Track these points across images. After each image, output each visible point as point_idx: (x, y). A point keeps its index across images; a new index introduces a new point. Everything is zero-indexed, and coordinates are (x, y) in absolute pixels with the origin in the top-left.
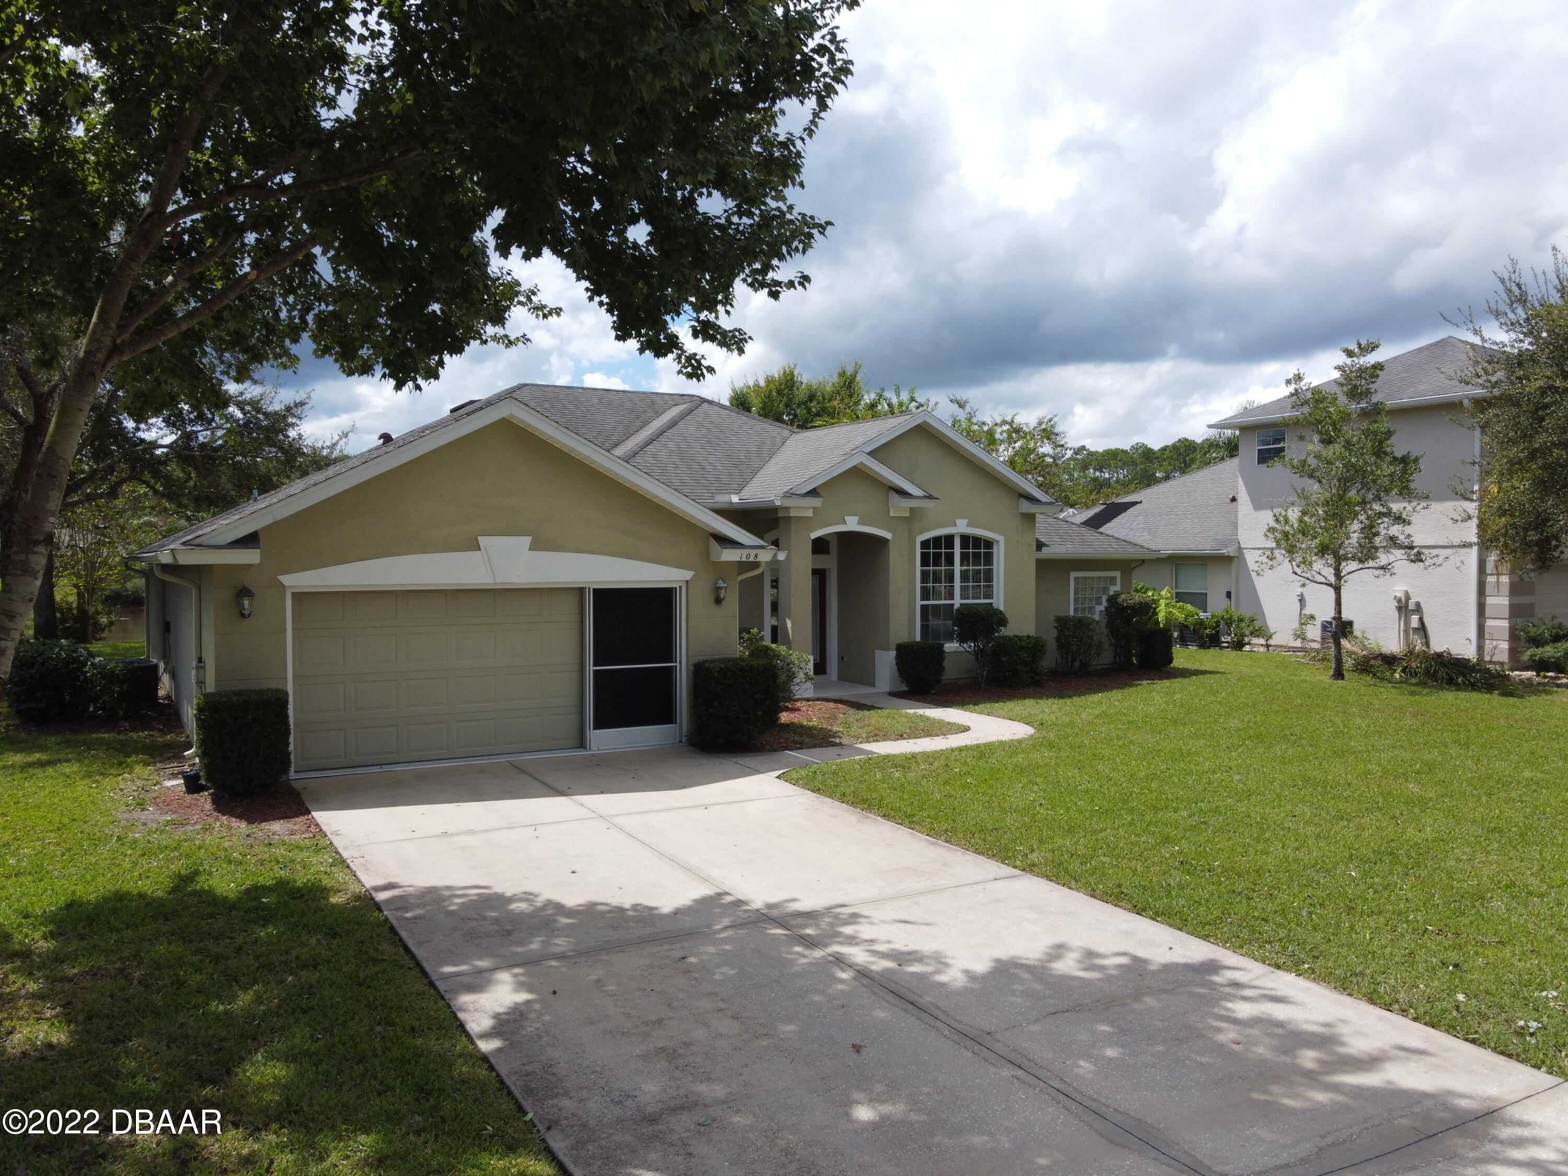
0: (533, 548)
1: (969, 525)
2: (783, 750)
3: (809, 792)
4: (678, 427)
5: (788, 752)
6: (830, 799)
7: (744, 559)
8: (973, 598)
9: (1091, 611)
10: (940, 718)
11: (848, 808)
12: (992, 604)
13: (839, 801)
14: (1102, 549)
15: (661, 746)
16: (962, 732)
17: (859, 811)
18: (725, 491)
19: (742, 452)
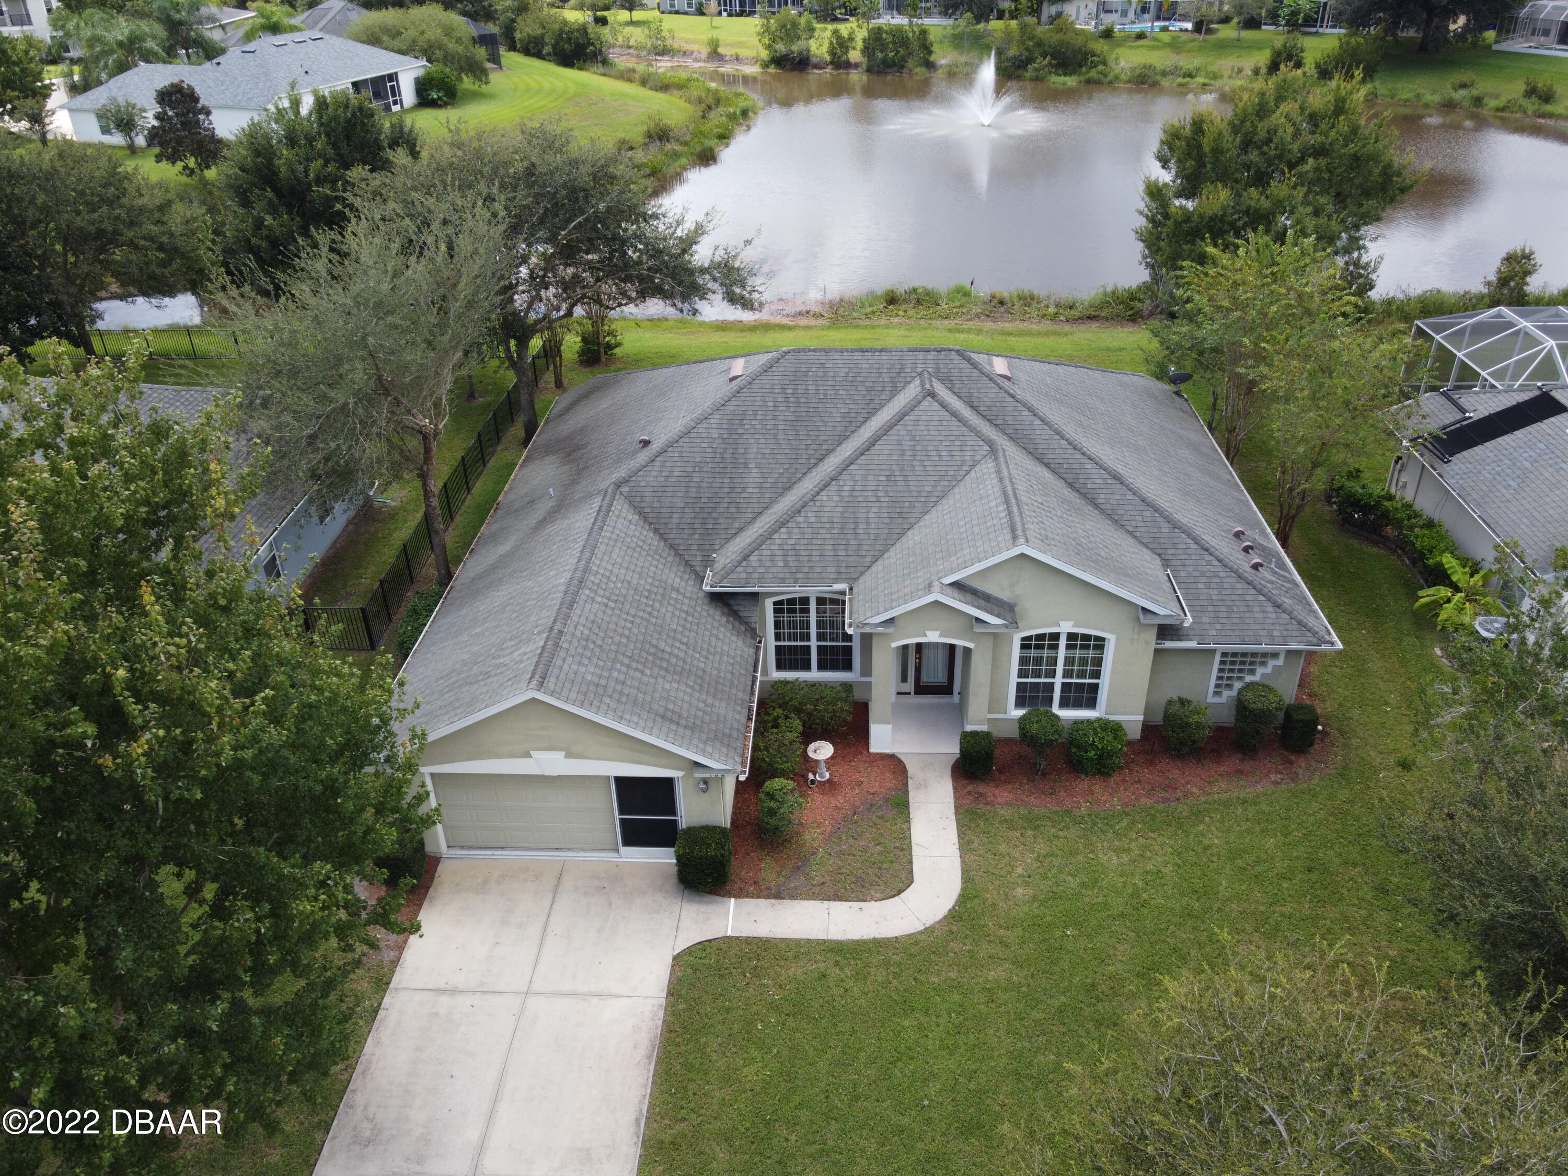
1: (1076, 627)
2: (735, 897)
3: (664, 995)
4: (873, 451)
5: (733, 900)
6: (661, 1014)
7: (713, 776)
8: (1076, 678)
9: (1240, 679)
10: (914, 852)
11: (657, 1034)
12: (1098, 684)
13: (663, 1019)
14: (1253, 639)
15: (668, 861)
16: (890, 897)
17: (658, 1042)
18: (853, 570)
19: (912, 494)
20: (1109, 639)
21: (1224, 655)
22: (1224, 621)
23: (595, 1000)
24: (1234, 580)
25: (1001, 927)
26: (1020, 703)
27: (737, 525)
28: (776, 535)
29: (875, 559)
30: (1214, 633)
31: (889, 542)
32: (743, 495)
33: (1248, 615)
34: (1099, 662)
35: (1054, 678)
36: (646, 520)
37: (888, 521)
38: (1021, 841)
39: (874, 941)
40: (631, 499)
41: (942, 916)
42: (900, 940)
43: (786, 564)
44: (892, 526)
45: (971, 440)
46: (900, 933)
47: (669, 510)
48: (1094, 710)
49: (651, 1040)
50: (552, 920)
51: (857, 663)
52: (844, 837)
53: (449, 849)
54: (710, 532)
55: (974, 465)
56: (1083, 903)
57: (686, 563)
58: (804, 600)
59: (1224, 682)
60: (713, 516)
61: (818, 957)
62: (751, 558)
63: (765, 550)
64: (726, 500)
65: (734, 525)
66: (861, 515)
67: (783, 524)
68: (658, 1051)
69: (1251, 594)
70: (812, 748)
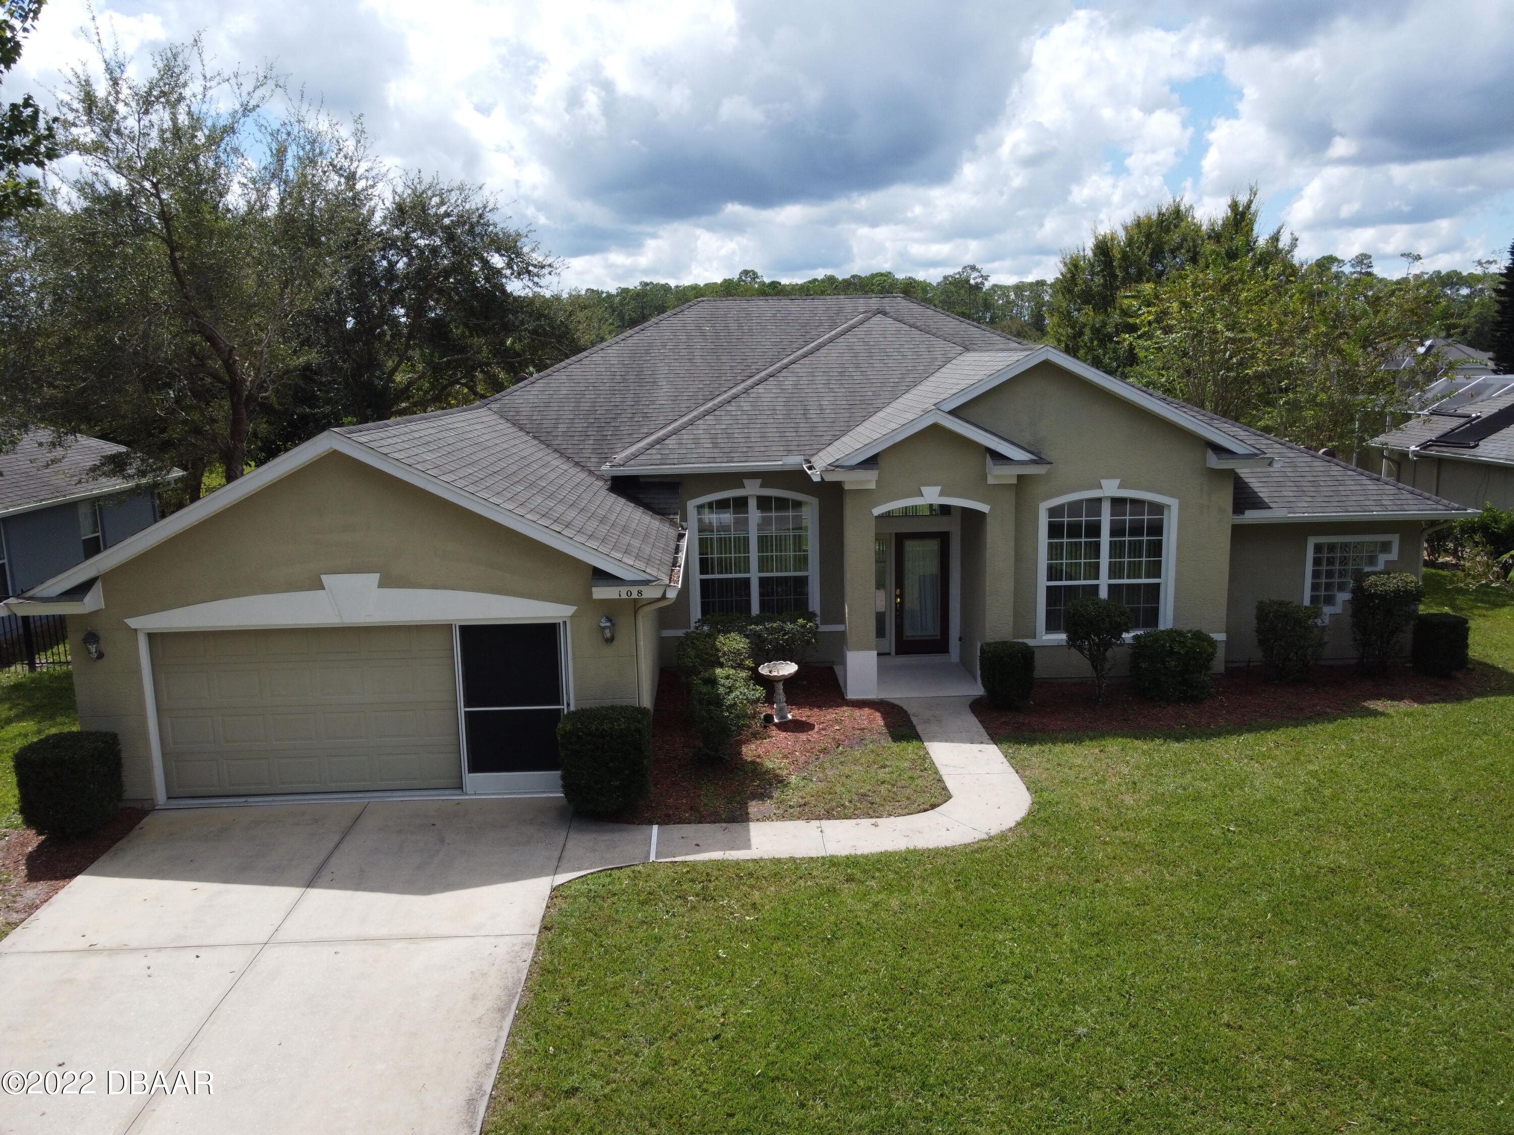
0: (381, 585)
1: (1120, 487)
2: (657, 823)
3: (536, 930)
4: (817, 354)
5: (655, 828)
6: (529, 954)
7: (624, 596)
8: (1129, 577)
9: (1342, 587)
10: (943, 771)
11: (520, 979)
12: (1158, 585)
13: (533, 960)
14: (1358, 509)
15: (545, 795)
16: (919, 812)
17: (520, 990)
18: (807, 447)
19: (875, 385)
20: (1169, 506)
21: (1318, 548)
22: (1313, 494)
23: (400, 945)
24: (1309, 459)
25: (1115, 829)
26: (1051, 627)
27: (646, 431)
28: (701, 422)
29: (837, 438)
30: (1305, 505)
31: (851, 423)
32: (651, 407)
33: (1341, 488)
34: (1156, 549)
35: (1097, 578)
36: (521, 429)
37: (847, 407)
38: (1103, 756)
39: (909, 851)
40: (504, 414)
41: (1013, 824)
42: (953, 849)
43: (715, 445)
44: (853, 411)
45: (939, 344)
46: (949, 844)
47: (553, 421)
48: (1157, 626)
49: (506, 987)
50: (333, 860)
51: (815, 603)
52: (827, 765)
53: (169, 798)
54: (609, 438)
55: (949, 360)
56: (1234, 802)
57: (577, 464)
58: (741, 504)
59: (1323, 593)
60: (613, 424)
61: (815, 873)
62: (667, 442)
63: (685, 435)
64: (629, 411)
65: (642, 431)
66: (811, 403)
67: (708, 412)
68: (520, 1000)
69: (1336, 470)
70: (764, 670)
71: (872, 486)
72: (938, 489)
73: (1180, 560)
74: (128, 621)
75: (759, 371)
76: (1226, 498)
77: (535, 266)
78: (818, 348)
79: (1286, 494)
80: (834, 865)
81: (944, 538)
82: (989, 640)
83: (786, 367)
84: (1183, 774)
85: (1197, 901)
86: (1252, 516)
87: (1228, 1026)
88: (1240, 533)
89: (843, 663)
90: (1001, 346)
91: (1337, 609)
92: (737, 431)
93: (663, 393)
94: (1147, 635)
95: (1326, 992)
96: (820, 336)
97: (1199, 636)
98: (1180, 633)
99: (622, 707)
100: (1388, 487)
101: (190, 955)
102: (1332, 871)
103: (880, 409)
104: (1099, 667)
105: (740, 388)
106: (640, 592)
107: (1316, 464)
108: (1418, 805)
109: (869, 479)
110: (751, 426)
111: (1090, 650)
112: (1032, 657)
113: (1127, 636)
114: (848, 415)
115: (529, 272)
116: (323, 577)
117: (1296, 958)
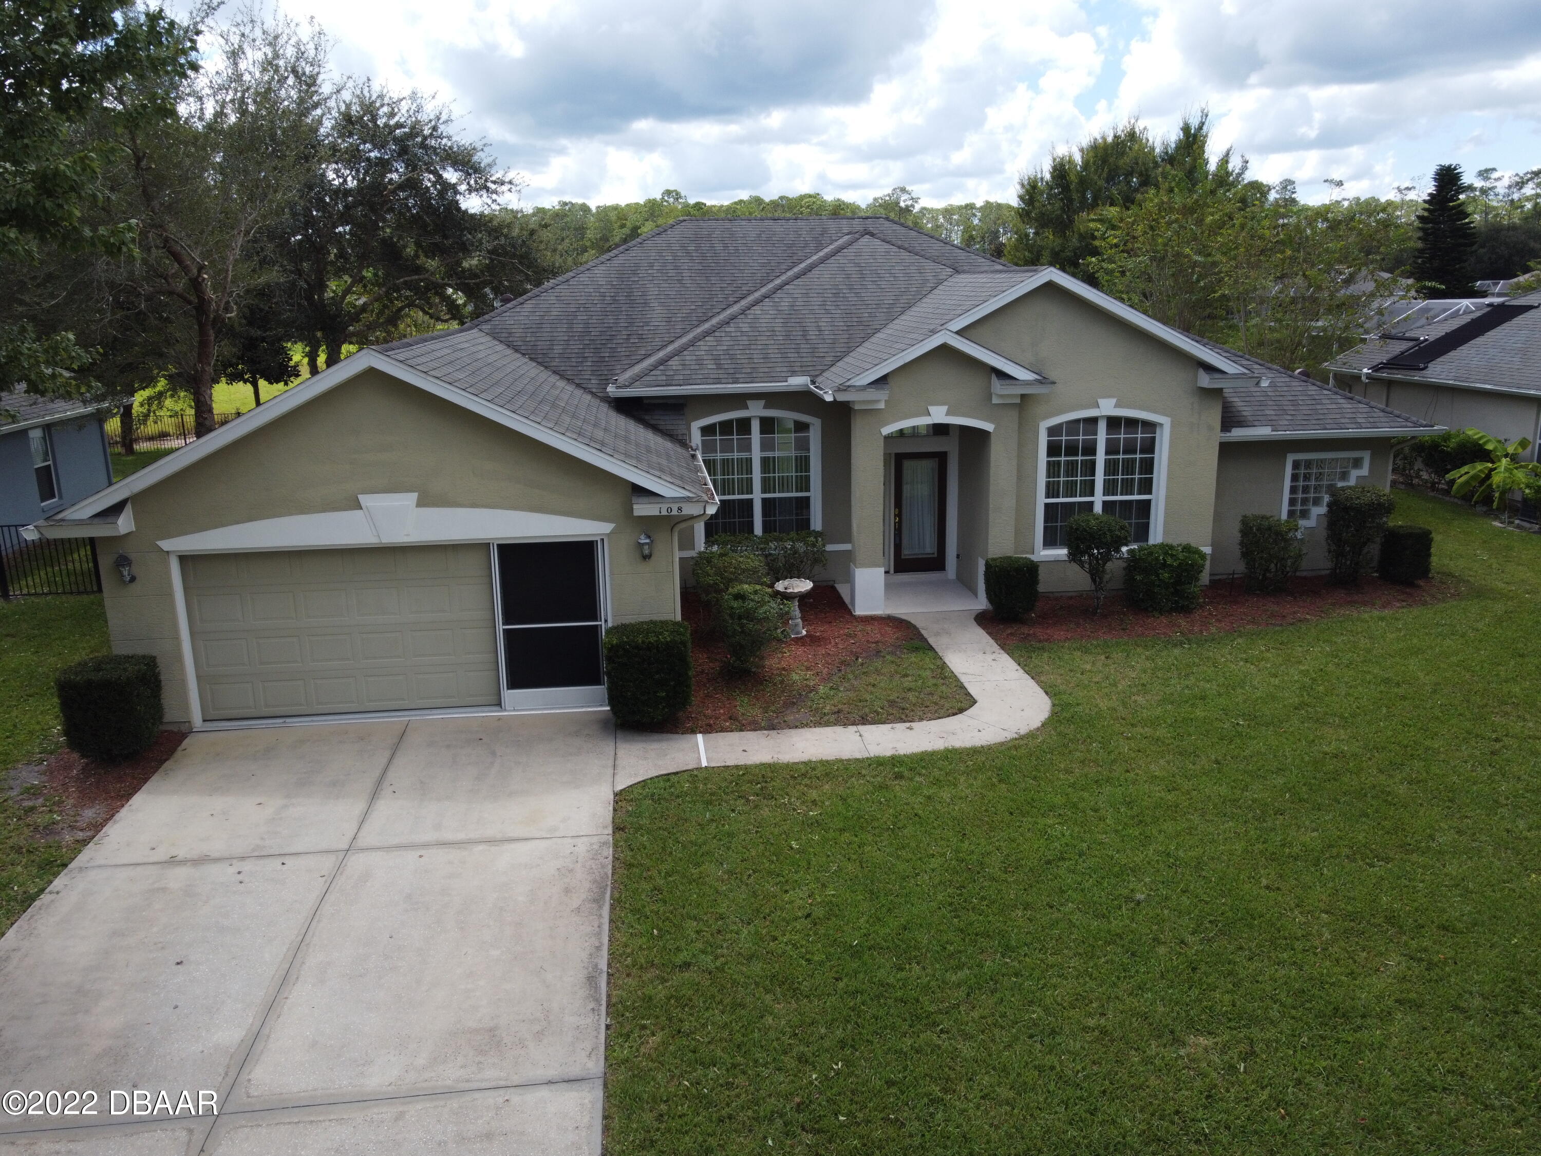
0: (421, 504)
1: (1116, 406)
2: (700, 732)
3: (610, 830)
4: (810, 275)
5: (700, 737)
6: (608, 851)
7: (664, 513)
8: (1121, 494)
9: (1317, 502)
10: (963, 679)
11: (606, 874)
12: (1149, 501)
13: (614, 857)
14: (1335, 426)
15: (584, 710)
16: (949, 716)
17: (609, 883)
18: (811, 368)
19: (870, 307)
20: (1161, 425)
21: (1296, 465)
22: (1293, 413)
23: (481, 847)
24: (1288, 379)
25: (1134, 726)
26: (1048, 542)
27: (643, 352)
28: (701, 342)
29: (839, 359)
30: (1286, 423)
31: (851, 345)
32: (645, 328)
33: (1319, 407)
34: (1148, 466)
35: (1092, 494)
36: (517, 351)
37: (845, 328)
38: (1110, 662)
39: (947, 750)
40: (495, 335)
41: (1040, 724)
42: (990, 747)
43: (719, 366)
44: (851, 332)
45: (929, 265)
46: (984, 743)
47: (548, 343)
48: (1147, 541)
49: (595, 881)
50: (391, 774)
51: (817, 523)
52: (850, 676)
53: (204, 721)
54: (607, 359)
55: (940, 283)
56: (1240, 699)
57: (578, 386)
58: (744, 425)
59: (1299, 507)
60: (609, 346)
61: (864, 772)
62: (670, 363)
63: (688, 356)
64: (624, 333)
65: (639, 352)
66: (809, 324)
67: (707, 333)
68: (612, 892)
69: (1312, 390)
70: (780, 586)
71: (882, 406)
72: (944, 409)
73: (1170, 477)
74: (159, 543)
75: (750, 293)
76: (1214, 417)
77: (494, 182)
78: (810, 268)
79: (1268, 412)
80: (881, 765)
81: (941, 458)
82: (990, 556)
83: (780, 287)
84: (1187, 675)
85: (1221, 785)
86: (1238, 434)
87: (1267, 887)
88: (1228, 451)
89: (849, 579)
90: (986, 268)
91: (1311, 522)
92: (739, 352)
93: (657, 314)
94: (1141, 549)
95: (1348, 857)
96: (807, 258)
97: (1187, 548)
98: (1171, 547)
99: (661, 622)
100: (1361, 406)
101: (278, 861)
102: (1336, 756)
103: (878, 331)
104: (1098, 579)
105: (736, 308)
106: (680, 509)
107: (1294, 384)
108: (1404, 698)
109: (880, 398)
110: (753, 347)
111: (1090, 564)
112: (1037, 570)
113: (1124, 549)
114: (847, 336)
115: (488, 189)
116: (360, 497)
117: (1317, 830)
